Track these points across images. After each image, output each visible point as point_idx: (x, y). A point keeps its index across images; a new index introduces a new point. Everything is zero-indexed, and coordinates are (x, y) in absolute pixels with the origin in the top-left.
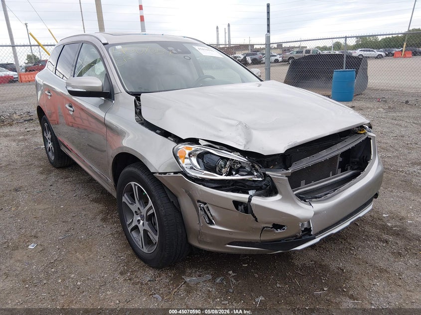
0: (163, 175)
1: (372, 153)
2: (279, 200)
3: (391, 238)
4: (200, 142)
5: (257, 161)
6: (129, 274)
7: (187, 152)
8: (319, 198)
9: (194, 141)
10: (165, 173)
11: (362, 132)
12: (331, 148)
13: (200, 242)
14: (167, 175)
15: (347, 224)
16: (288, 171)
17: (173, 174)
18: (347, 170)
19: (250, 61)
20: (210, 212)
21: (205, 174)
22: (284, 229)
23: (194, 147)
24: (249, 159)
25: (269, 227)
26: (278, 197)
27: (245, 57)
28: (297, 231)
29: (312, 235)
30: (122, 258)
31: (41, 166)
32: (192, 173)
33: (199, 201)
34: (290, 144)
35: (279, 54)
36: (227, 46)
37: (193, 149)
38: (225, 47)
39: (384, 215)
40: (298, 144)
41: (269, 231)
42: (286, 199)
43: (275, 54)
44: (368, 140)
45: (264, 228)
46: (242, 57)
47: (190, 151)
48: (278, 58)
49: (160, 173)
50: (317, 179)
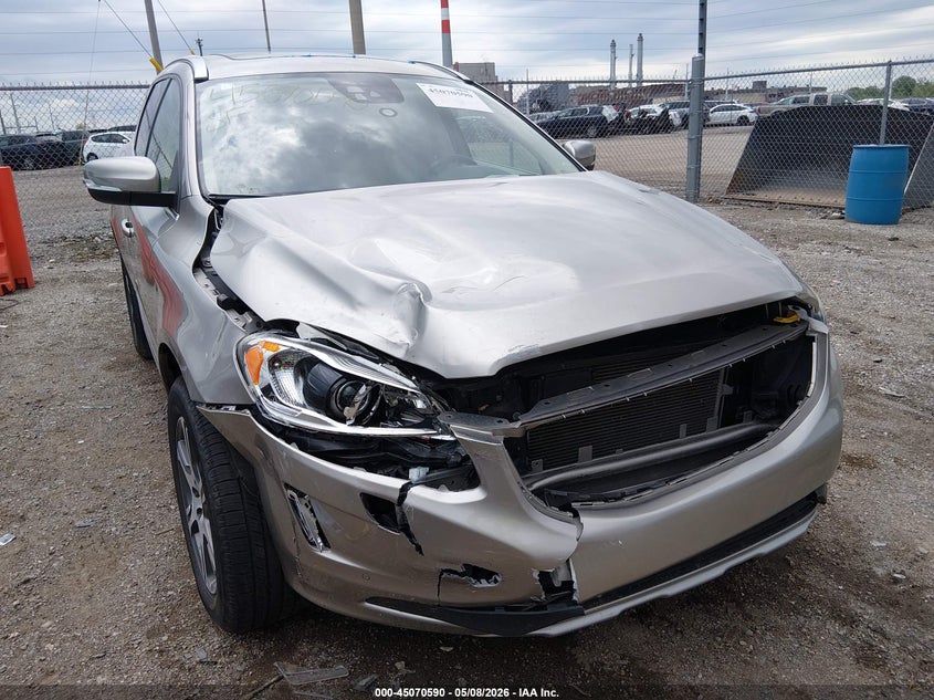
0: (214, 410)
1: (813, 380)
2: (480, 502)
3: (869, 613)
4: (298, 329)
5: (439, 392)
6: (165, 638)
7: (268, 354)
8: (617, 499)
9: (287, 327)
10: (219, 406)
11: (785, 320)
12: (669, 363)
13: (305, 585)
14: (222, 411)
15: (716, 571)
16: (512, 425)
17: (233, 408)
18: (741, 421)
19: (677, 122)
20: (315, 516)
21: (304, 417)
22: (496, 581)
23: (285, 344)
24: (417, 381)
25: (455, 572)
26: (475, 495)
27: (665, 113)
28: (530, 588)
29: (575, 603)
30: (169, 593)
31: (114, 353)
32: (274, 411)
33: (288, 486)
34: (517, 351)
35: (751, 106)
36: (634, 85)
37: (282, 349)
38: (628, 89)
39: (876, 544)
40: (540, 354)
41: (454, 581)
42: (498, 501)
43: (742, 105)
44: (805, 341)
45: (443, 571)
46: (659, 111)
47: (271, 353)
48: (748, 115)
49: (208, 405)
50: (634, 442)
